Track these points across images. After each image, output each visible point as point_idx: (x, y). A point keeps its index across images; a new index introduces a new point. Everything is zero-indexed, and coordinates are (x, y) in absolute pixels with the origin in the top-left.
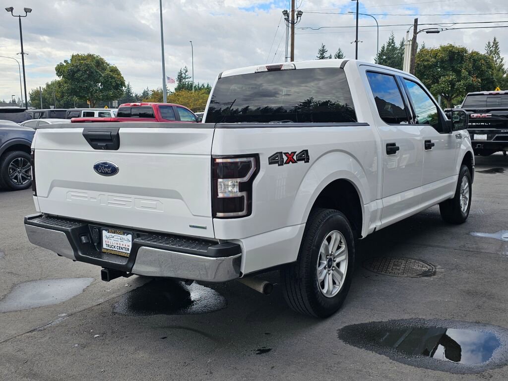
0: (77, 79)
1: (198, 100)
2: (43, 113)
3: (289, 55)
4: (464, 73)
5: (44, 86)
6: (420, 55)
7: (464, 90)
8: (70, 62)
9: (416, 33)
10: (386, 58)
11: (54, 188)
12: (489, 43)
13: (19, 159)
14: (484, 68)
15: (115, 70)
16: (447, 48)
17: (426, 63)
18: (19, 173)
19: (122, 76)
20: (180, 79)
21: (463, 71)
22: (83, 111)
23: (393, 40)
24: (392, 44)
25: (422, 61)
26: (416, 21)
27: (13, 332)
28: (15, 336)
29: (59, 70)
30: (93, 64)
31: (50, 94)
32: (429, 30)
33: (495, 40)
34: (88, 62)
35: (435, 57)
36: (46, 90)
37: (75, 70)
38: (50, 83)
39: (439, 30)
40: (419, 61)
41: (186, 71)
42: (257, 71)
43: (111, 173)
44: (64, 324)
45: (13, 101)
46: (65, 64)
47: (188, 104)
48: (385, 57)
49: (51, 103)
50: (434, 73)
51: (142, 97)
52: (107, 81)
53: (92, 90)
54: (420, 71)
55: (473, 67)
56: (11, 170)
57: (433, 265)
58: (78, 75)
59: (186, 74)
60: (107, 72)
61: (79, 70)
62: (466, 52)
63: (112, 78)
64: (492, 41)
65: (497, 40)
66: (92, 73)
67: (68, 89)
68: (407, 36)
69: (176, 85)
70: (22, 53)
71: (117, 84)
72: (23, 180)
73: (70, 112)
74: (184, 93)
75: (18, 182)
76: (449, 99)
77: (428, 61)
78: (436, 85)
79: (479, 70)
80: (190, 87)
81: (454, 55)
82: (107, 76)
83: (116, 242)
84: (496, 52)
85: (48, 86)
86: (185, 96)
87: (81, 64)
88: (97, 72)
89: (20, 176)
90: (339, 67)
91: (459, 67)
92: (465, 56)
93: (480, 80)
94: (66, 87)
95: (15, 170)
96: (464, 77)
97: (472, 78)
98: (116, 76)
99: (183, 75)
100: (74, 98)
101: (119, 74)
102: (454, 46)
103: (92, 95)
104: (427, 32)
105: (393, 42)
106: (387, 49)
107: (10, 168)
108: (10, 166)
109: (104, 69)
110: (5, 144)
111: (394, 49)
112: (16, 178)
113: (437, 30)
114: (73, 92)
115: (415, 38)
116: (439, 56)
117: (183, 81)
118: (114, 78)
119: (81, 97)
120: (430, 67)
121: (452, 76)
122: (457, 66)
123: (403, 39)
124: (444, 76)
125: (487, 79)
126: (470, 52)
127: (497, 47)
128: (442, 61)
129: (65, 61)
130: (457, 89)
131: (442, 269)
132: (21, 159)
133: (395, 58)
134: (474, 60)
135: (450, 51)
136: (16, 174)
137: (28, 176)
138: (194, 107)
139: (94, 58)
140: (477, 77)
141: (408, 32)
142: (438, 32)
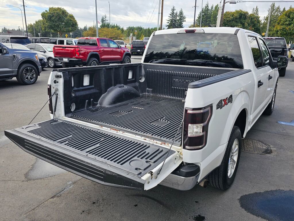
0: (52, 20)
1: (113, 33)
2: (36, 40)
3: (161, 12)
5: (35, 22)
6: (225, 15)
8: (48, 11)
9: (224, 3)
10: (204, 14)
12: (254, 9)
13: (28, 68)
14: (256, 22)
15: (72, 17)
16: (239, 11)
17: (228, 19)
18: (29, 75)
19: (76, 19)
20: (103, 21)
21: (246, 24)
22: (58, 39)
23: (208, 5)
24: (207, 8)
25: (226, 18)
27: (42, 198)
28: (43, 201)
29: (43, 15)
30: (61, 13)
31: (38, 26)
33: (257, 8)
34: (58, 11)
36: (35, 25)
37: (52, 15)
38: (37, 21)
39: (236, 2)
40: (225, 18)
41: (106, 17)
42: (178, 32)
44: (72, 191)
45: (19, 29)
46: (46, 12)
47: (108, 35)
49: (38, 31)
51: (83, 30)
52: (68, 22)
53: (60, 26)
54: (225, 23)
55: (250, 22)
56: (24, 74)
57: (268, 145)
58: (53, 18)
59: (106, 18)
60: (68, 17)
61: (53, 16)
62: (248, 14)
63: (70, 20)
64: (255, 8)
65: (258, 8)
66: (60, 17)
67: (48, 26)
68: (220, 4)
69: (101, 24)
70: (24, 6)
71: (73, 24)
72: (31, 79)
73: (51, 39)
74: (106, 29)
75: (28, 80)
79: (253, 23)
80: (108, 26)
81: (242, 15)
82: (68, 20)
84: (257, 14)
85: (36, 22)
86: (106, 30)
87: (54, 13)
88: (63, 17)
89: (29, 77)
90: (234, 33)
92: (247, 16)
93: (253, 29)
94: (47, 24)
95: (26, 74)
96: (246, 26)
97: (250, 28)
98: (73, 19)
99: (104, 19)
100: (51, 31)
101: (74, 19)
102: (242, 11)
103: (60, 29)
104: (230, 3)
105: (208, 6)
106: (205, 10)
107: (24, 73)
108: (24, 72)
109: (66, 16)
110: (21, 60)
111: (208, 10)
112: (27, 78)
114: (51, 27)
115: (224, 6)
116: (235, 15)
117: (104, 22)
118: (72, 21)
119: (55, 30)
120: (230, 21)
121: (240, 26)
122: (243, 21)
123: (213, 5)
124: (236, 26)
125: (257, 28)
126: (250, 14)
127: (257, 11)
128: (236, 18)
129: (46, 11)
131: (274, 148)
132: (29, 68)
133: (208, 14)
134: (251, 18)
135: (240, 13)
136: (27, 76)
137: (33, 77)
138: (111, 36)
139: (61, 9)
140: (252, 27)
141: (221, 2)
142: (235, 3)
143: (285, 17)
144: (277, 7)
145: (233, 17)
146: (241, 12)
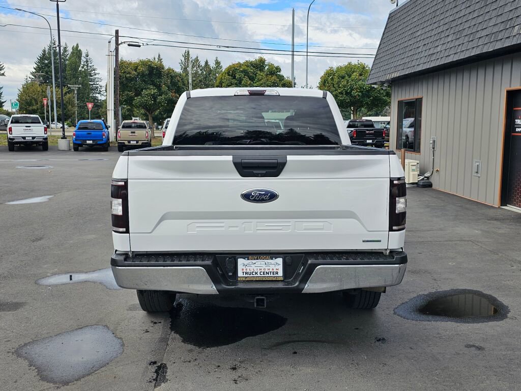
4: (164, 88)
7: (166, 104)
9: (117, 44)
11: (165, 221)
14: (179, 84)
16: (146, 62)
17: (128, 75)
21: (163, 86)
25: (124, 73)
26: (117, 32)
32: (131, 43)
35: (136, 70)
39: (140, 44)
40: (121, 72)
42: (236, 94)
43: (269, 199)
48: (46, 62)
50: (136, 86)
55: (171, 83)
62: (163, 68)
68: (109, 46)
76: (150, 112)
77: (129, 73)
78: (139, 97)
79: (176, 86)
81: (153, 70)
83: (258, 268)
91: (159, 82)
92: (163, 72)
96: (165, 91)
97: (171, 94)
102: (152, 62)
104: (129, 45)
113: (138, 44)
115: (117, 49)
116: (140, 69)
120: (132, 79)
121: (154, 91)
122: (157, 81)
124: (145, 89)
126: (167, 68)
128: (143, 75)
130: (160, 103)
134: (170, 76)
135: (150, 66)
140: (175, 92)
141: (109, 42)
142: (139, 46)
143: (228, 77)
144: (194, 58)
145: (136, 71)
146: (150, 63)
